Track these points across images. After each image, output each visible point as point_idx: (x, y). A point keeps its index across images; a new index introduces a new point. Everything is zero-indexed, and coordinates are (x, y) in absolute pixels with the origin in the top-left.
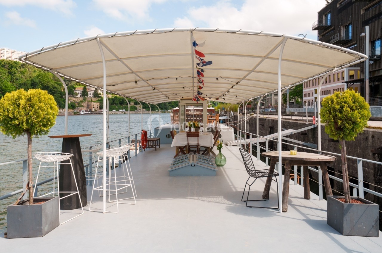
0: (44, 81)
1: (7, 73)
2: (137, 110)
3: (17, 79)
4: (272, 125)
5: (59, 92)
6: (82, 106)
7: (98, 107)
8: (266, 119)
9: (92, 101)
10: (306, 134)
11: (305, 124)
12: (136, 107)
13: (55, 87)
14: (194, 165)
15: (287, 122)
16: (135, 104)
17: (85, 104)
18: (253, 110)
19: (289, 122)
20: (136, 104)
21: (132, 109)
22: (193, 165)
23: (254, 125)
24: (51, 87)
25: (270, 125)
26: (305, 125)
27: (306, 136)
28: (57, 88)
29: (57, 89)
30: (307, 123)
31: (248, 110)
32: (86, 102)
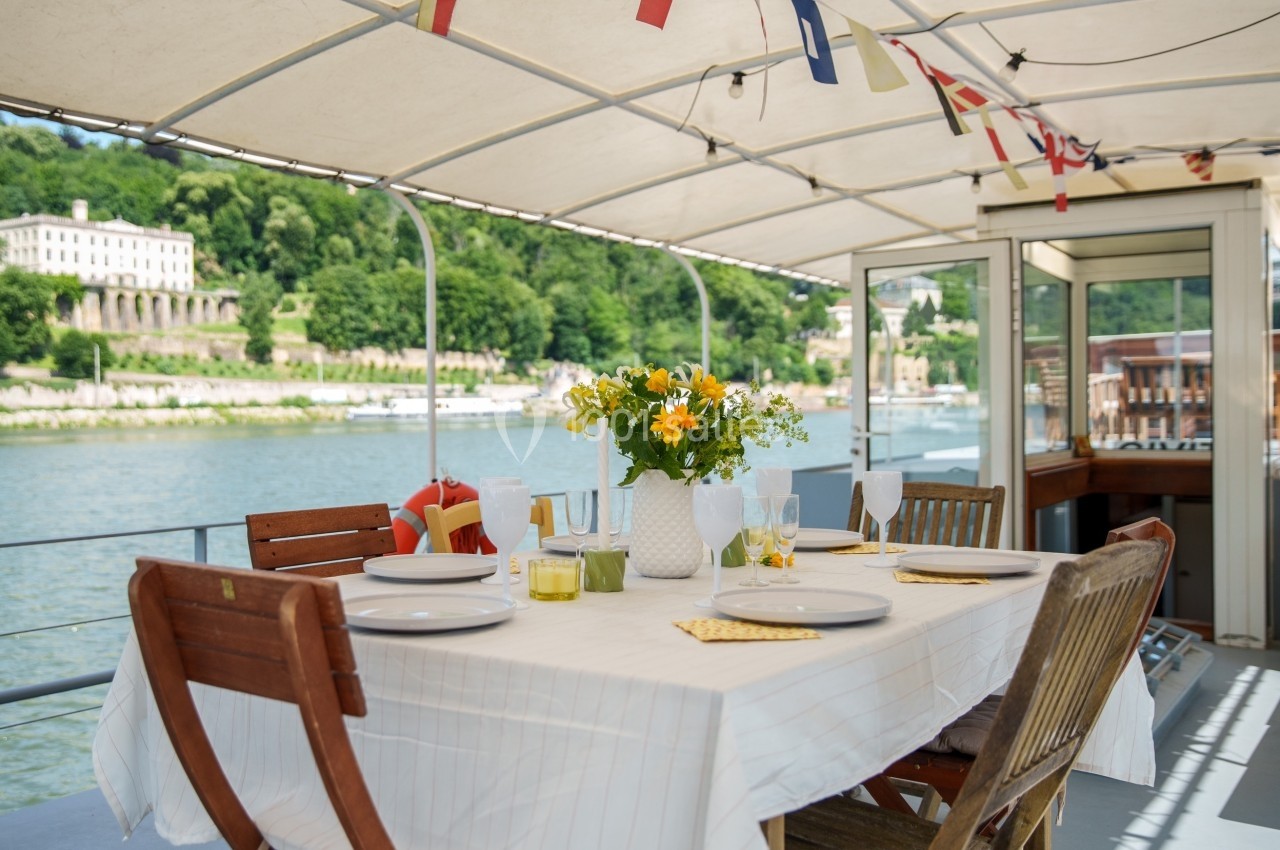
0: (721, 279)
1: (605, 262)
3: (634, 280)
5: (772, 321)
13: (757, 303)
24: (745, 302)
28: (767, 305)
29: (765, 308)
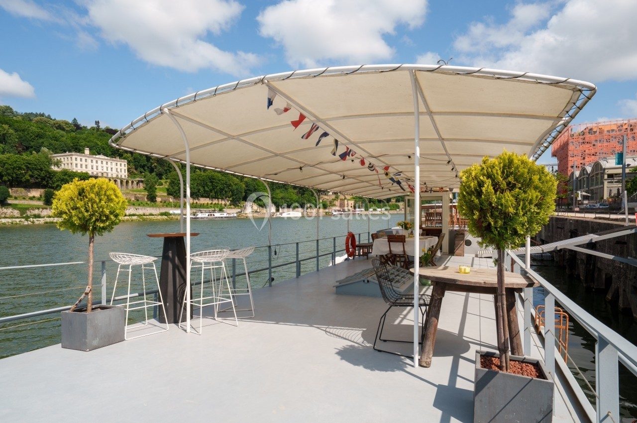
2: (399, 209)
4: (576, 228)
6: (335, 205)
7: (352, 206)
8: (567, 219)
9: (345, 199)
10: (625, 243)
11: (623, 226)
12: (399, 205)
14: (368, 281)
15: (596, 222)
16: (396, 202)
17: (337, 203)
18: (568, 207)
19: (599, 223)
20: (399, 202)
21: (394, 207)
22: (366, 281)
23: (551, 229)
25: (573, 228)
26: (622, 228)
27: (625, 246)
30: (627, 224)
31: (560, 207)
32: (339, 200)
